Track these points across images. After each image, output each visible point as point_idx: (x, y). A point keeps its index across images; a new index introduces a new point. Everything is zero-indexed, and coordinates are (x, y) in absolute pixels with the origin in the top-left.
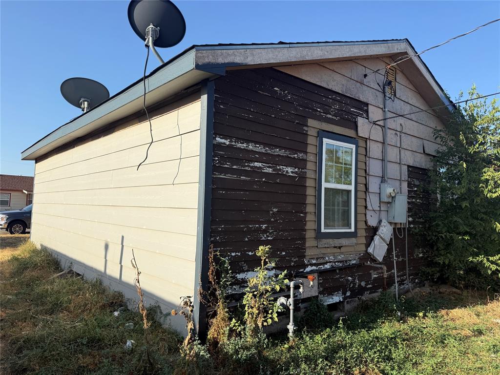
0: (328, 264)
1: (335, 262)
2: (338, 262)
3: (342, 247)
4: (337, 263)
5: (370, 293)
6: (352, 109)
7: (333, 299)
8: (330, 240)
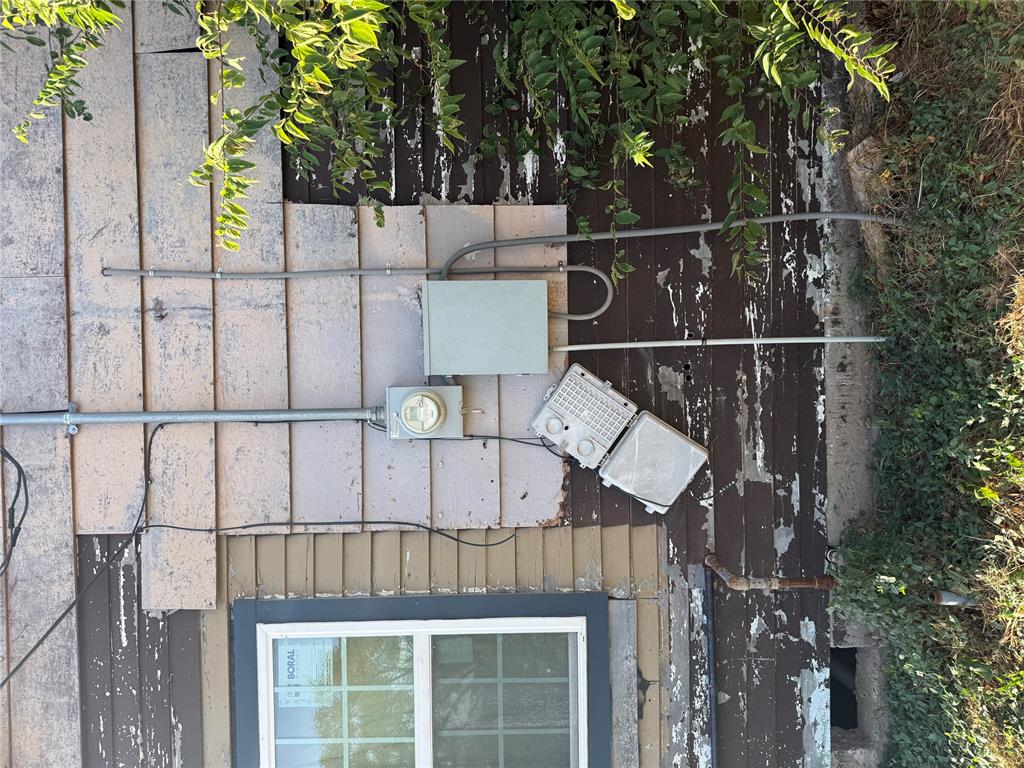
0: (696, 751)
1: (694, 713)
2: (692, 695)
3: (639, 673)
4: (698, 705)
5: (824, 491)
6: (125, 644)
7: (815, 724)
8: (615, 742)
